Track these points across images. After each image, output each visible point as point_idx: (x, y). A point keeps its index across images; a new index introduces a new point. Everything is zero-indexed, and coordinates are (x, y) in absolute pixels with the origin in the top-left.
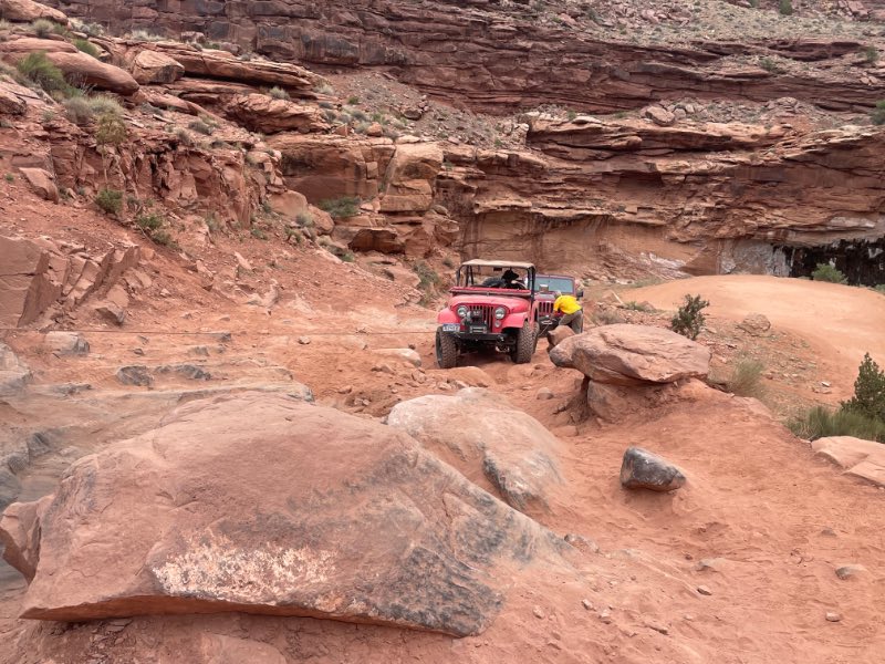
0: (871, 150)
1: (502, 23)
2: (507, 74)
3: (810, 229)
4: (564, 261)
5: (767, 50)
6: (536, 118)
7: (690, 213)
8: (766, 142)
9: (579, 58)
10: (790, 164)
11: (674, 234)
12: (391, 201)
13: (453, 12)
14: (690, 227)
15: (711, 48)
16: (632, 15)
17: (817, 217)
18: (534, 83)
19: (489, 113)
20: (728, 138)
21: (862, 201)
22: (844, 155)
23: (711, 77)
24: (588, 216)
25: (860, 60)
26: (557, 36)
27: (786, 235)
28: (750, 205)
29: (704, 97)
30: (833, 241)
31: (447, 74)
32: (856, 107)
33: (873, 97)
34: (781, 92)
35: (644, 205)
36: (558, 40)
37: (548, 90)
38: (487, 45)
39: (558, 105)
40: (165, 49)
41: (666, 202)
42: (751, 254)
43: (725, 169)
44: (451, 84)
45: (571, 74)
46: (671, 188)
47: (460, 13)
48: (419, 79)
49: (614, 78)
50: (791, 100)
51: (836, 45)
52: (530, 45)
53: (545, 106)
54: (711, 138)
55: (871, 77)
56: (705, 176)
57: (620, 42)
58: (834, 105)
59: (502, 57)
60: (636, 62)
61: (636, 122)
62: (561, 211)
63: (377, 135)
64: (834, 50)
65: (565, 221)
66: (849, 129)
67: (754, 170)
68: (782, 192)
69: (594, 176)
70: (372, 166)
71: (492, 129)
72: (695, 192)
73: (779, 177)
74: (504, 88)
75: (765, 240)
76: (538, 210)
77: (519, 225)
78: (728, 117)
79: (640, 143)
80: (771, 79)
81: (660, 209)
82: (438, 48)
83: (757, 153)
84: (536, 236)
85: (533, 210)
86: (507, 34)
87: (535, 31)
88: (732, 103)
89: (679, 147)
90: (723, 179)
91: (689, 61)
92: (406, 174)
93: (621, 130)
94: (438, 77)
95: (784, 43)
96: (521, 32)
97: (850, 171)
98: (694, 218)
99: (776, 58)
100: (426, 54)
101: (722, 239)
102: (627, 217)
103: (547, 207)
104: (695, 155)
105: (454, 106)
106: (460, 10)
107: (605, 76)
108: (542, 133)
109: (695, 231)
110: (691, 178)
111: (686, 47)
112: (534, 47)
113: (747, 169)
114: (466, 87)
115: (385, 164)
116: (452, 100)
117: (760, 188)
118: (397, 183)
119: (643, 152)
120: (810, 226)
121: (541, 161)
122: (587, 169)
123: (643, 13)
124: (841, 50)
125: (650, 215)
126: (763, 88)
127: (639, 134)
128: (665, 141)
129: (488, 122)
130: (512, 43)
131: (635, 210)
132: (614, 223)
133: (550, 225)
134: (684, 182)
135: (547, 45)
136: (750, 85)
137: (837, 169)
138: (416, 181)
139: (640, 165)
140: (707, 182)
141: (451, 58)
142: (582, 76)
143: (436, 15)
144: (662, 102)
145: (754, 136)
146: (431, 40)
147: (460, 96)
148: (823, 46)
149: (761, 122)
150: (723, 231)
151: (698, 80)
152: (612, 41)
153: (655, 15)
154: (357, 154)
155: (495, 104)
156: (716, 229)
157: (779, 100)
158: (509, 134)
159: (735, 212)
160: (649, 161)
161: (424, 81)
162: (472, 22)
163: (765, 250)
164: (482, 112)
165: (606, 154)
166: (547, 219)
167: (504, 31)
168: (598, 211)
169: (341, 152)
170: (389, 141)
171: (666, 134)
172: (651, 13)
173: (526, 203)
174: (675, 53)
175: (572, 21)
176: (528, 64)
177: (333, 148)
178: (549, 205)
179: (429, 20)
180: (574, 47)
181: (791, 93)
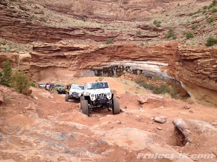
0: (107, 49)
1: (23, 22)
2: (26, 33)
3: (97, 66)
4: (46, 77)
5: (83, 29)
6: (35, 44)
7: (73, 64)
8: (87, 48)
9: (43, 30)
10: (92, 53)
11: (70, 69)
12: (20, 68)
13: (10, 19)
14: (74, 67)
15: (72, 28)
16: (53, 21)
17: (98, 63)
18: (33, 36)
19: (22, 43)
20: (79, 48)
21: (106, 59)
22: (102, 50)
23: (73, 35)
24: (51, 66)
25: (101, 31)
26: (37, 25)
27: (93, 67)
28: (85, 62)
29: (72, 39)
30: (101, 68)
31: (9, 34)
32: (102, 41)
33: (105, 39)
34: (87, 38)
35: (63, 63)
36: (38, 26)
37: (36, 37)
38: (20, 27)
39: (40, 41)
41: (68, 62)
42: (87, 72)
43: (79, 54)
44: (11, 36)
45: (41, 34)
46: (68, 59)
47: (11, 19)
48: (2, 35)
49: (52, 35)
50: (90, 39)
51: (96, 28)
52: (30, 27)
53: (36, 41)
54: (75, 48)
55: (104, 35)
56: (75, 56)
57: (52, 27)
58: (98, 40)
59: (24, 30)
60: (56, 31)
61: (58, 45)
62: (44, 65)
63: (13, 52)
64: (96, 29)
65: (45, 68)
66: (102, 46)
67: (85, 54)
68: (91, 58)
69: (51, 57)
70: (14, 60)
71: (24, 47)
72: (73, 59)
73: (90, 55)
74: (25, 37)
75: (89, 69)
76: (38, 66)
77: (34, 69)
78: (78, 43)
79: (60, 49)
80: (85, 35)
81: (66, 63)
82: (6, 27)
83: (85, 50)
84: (38, 72)
85: (37, 66)
86: (25, 24)
87: (31, 24)
88: (78, 40)
89: (68, 50)
90: (79, 56)
91: (68, 31)
92: (23, 61)
93: (55, 46)
94: (7, 34)
95: (86, 28)
96: (28, 24)
97: (103, 54)
98: (74, 65)
99: (86, 31)
100: (3, 29)
101: (81, 69)
102: (59, 66)
103: (40, 65)
104: (72, 51)
105: (12, 41)
106: (11, 18)
107: (49, 34)
108: (37, 47)
109: (75, 68)
110: (72, 56)
111: (67, 28)
112: (31, 27)
113: (84, 54)
114: (15, 37)
115: (16, 59)
116: (11, 40)
117: (87, 58)
118: (21, 64)
119: (61, 51)
120: (97, 65)
121: (37, 54)
122: (49, 55)
123: (55, 20)
124: (97, 29)
125: (64, 65)
126: (84, 37)
127: (60, 47)
128: (65, 49)
129: (22, 45)
130: (26, 26)
131: (61, 64)
132: (57, 67)
133: (42, 69)
134: (71, 57)
135: (34, 27)
136: (81, 36)
137: (101, 53)
138: (25, 63)
139: (61, 54)
140: (76, 57)
141: (10, 30)
142: (44, 34)
143: (5, 19)
144: (63, 40)
145: (84, 47)
146: (4, 25)
147: (14, 39)
148: (94, 28)
149: (85, 44)
150: (80, 67)
151: (70, 35)
152: (50, 26)
153: (58, 21)
154: (9, 57)
155: (23, 41)
156: (79, 67)
157: (87, 40)
158: (28, 48)
159: (82, 63)
160: (63, 53)
161: (3, 35)
162: (15, 21)
163: (89, 71)
164: (20, 43)
165: (53, 52)
166: (41, 68)
167: (24, 23)
168: (52, 65)
169: (5, 57)
170: (17, 53)
171: (66, 47)
172: (57, 20)
173: (35, 64)
174: (65, 29)
175: (39, 21)
176: (30, 31)
177: (3, 56)
178: (41, 64)
179: (3, 20)
180: (41, 28)
181: (90, 38)
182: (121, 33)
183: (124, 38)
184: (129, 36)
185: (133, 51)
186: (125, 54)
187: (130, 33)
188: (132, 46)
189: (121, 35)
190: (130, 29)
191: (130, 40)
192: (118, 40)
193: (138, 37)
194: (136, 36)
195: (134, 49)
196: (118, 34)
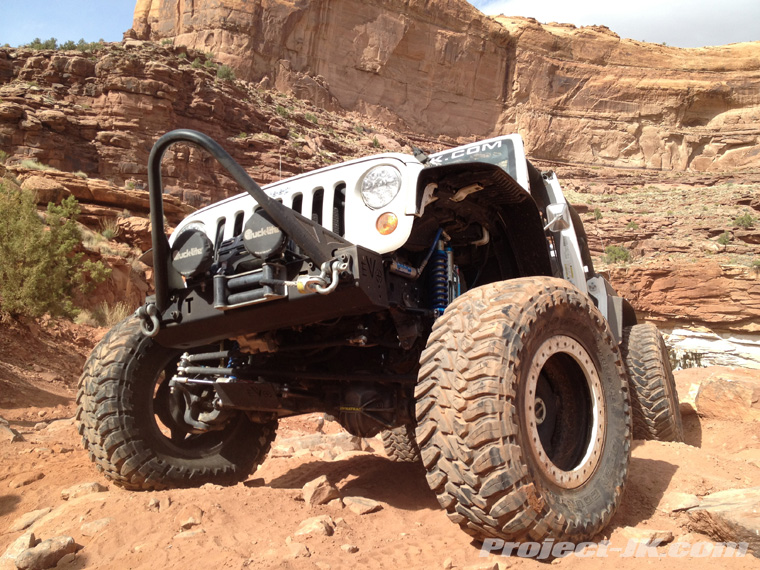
25: (590, 218)
33: (602, 244)
40: (53, 176)
55: (598, 230)
182: (667, 223)
183: (679, 243)
184: (702, 236)
185: (714, 292)
186: (681, 301)
187: (705, 226)
188: (711, 272)
189: (668, 231)
190: (705, 209)
191: (703, 249)
192: (656, 249)
193: (741, 238)
194: (731, 236)
195: (723, 285)
196: (655, 226)
